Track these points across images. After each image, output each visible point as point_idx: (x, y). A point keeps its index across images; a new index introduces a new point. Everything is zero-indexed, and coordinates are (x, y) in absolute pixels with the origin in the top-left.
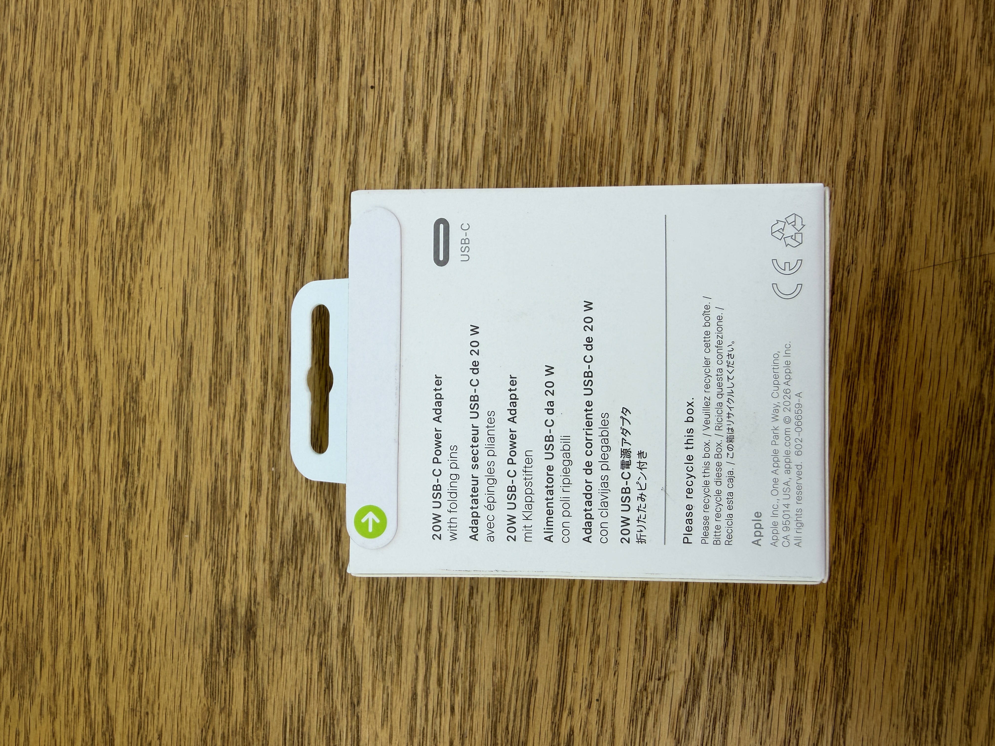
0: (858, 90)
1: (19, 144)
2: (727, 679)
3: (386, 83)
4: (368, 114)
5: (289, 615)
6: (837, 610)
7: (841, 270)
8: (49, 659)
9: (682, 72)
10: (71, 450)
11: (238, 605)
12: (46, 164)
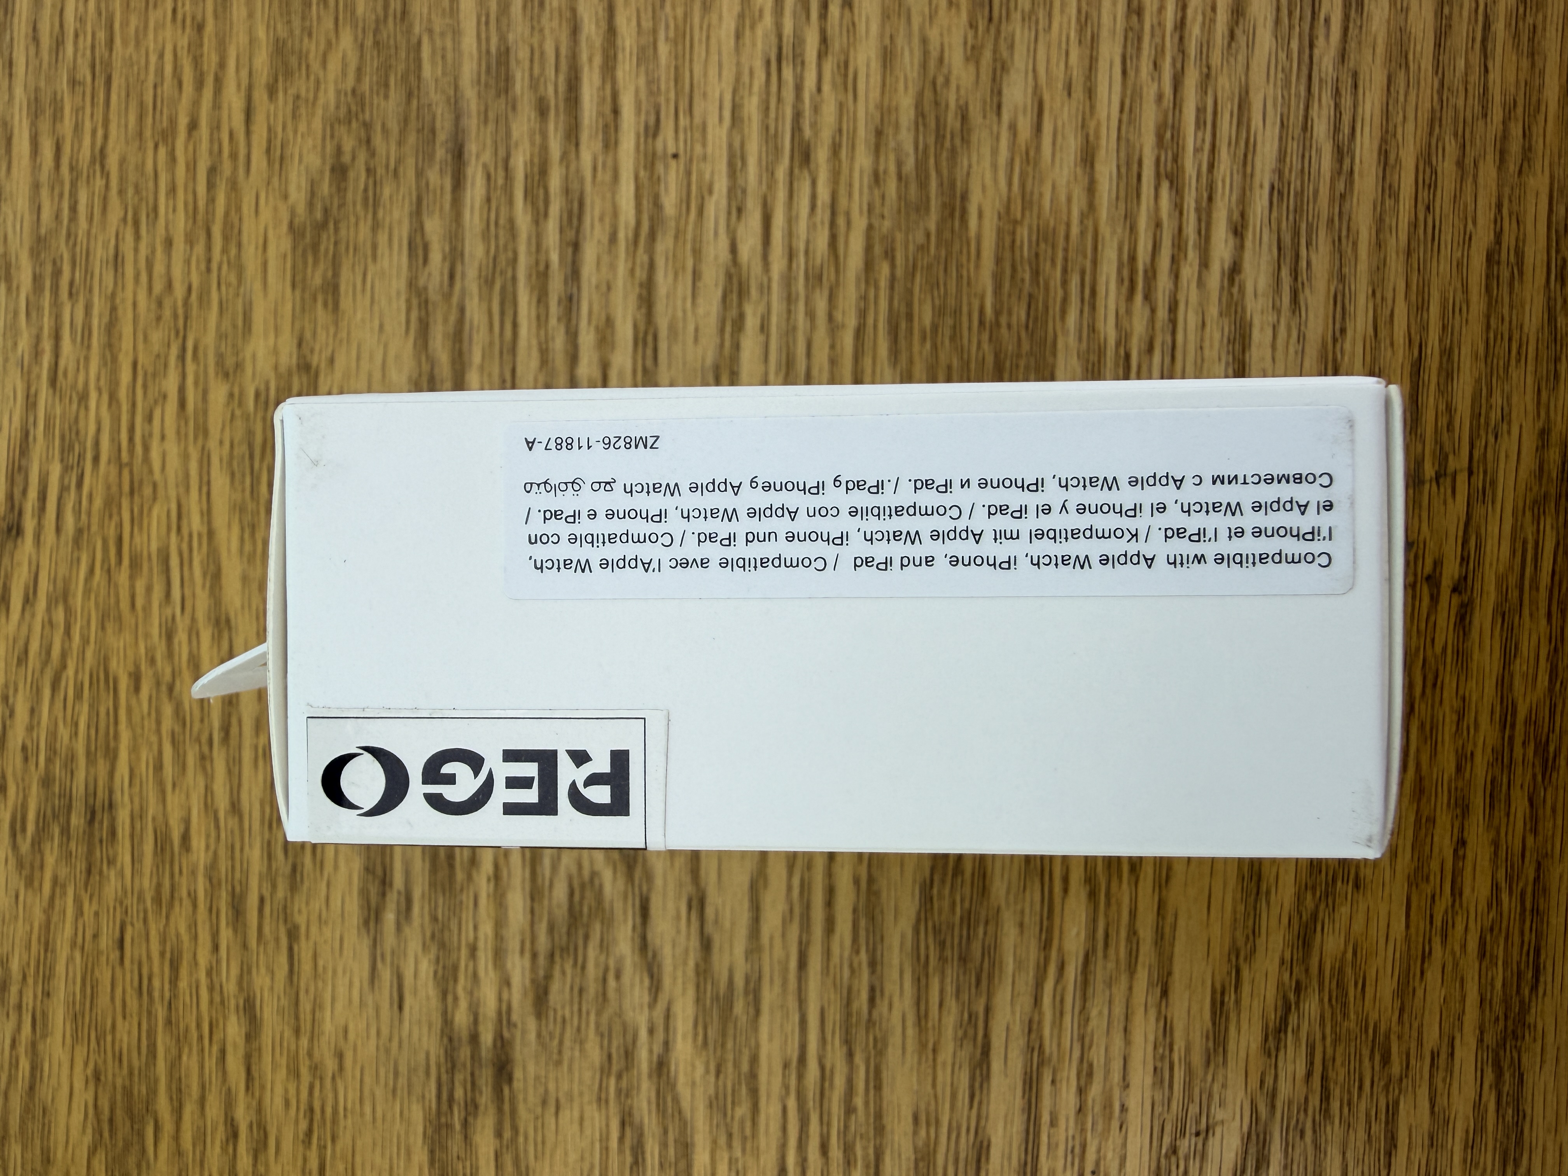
0: (1501, 127)
1: (88, 272)
2: (1314, 1131)
3: (698, 149)
4: (670, 202)
5: (567, 1043)
6: (1498, 1009)
7: (1482, 433)
8: (168, 1127)
9: (1198, 110)
10: (194, 780)
11: (481, 1028)
12: (135, 305)
